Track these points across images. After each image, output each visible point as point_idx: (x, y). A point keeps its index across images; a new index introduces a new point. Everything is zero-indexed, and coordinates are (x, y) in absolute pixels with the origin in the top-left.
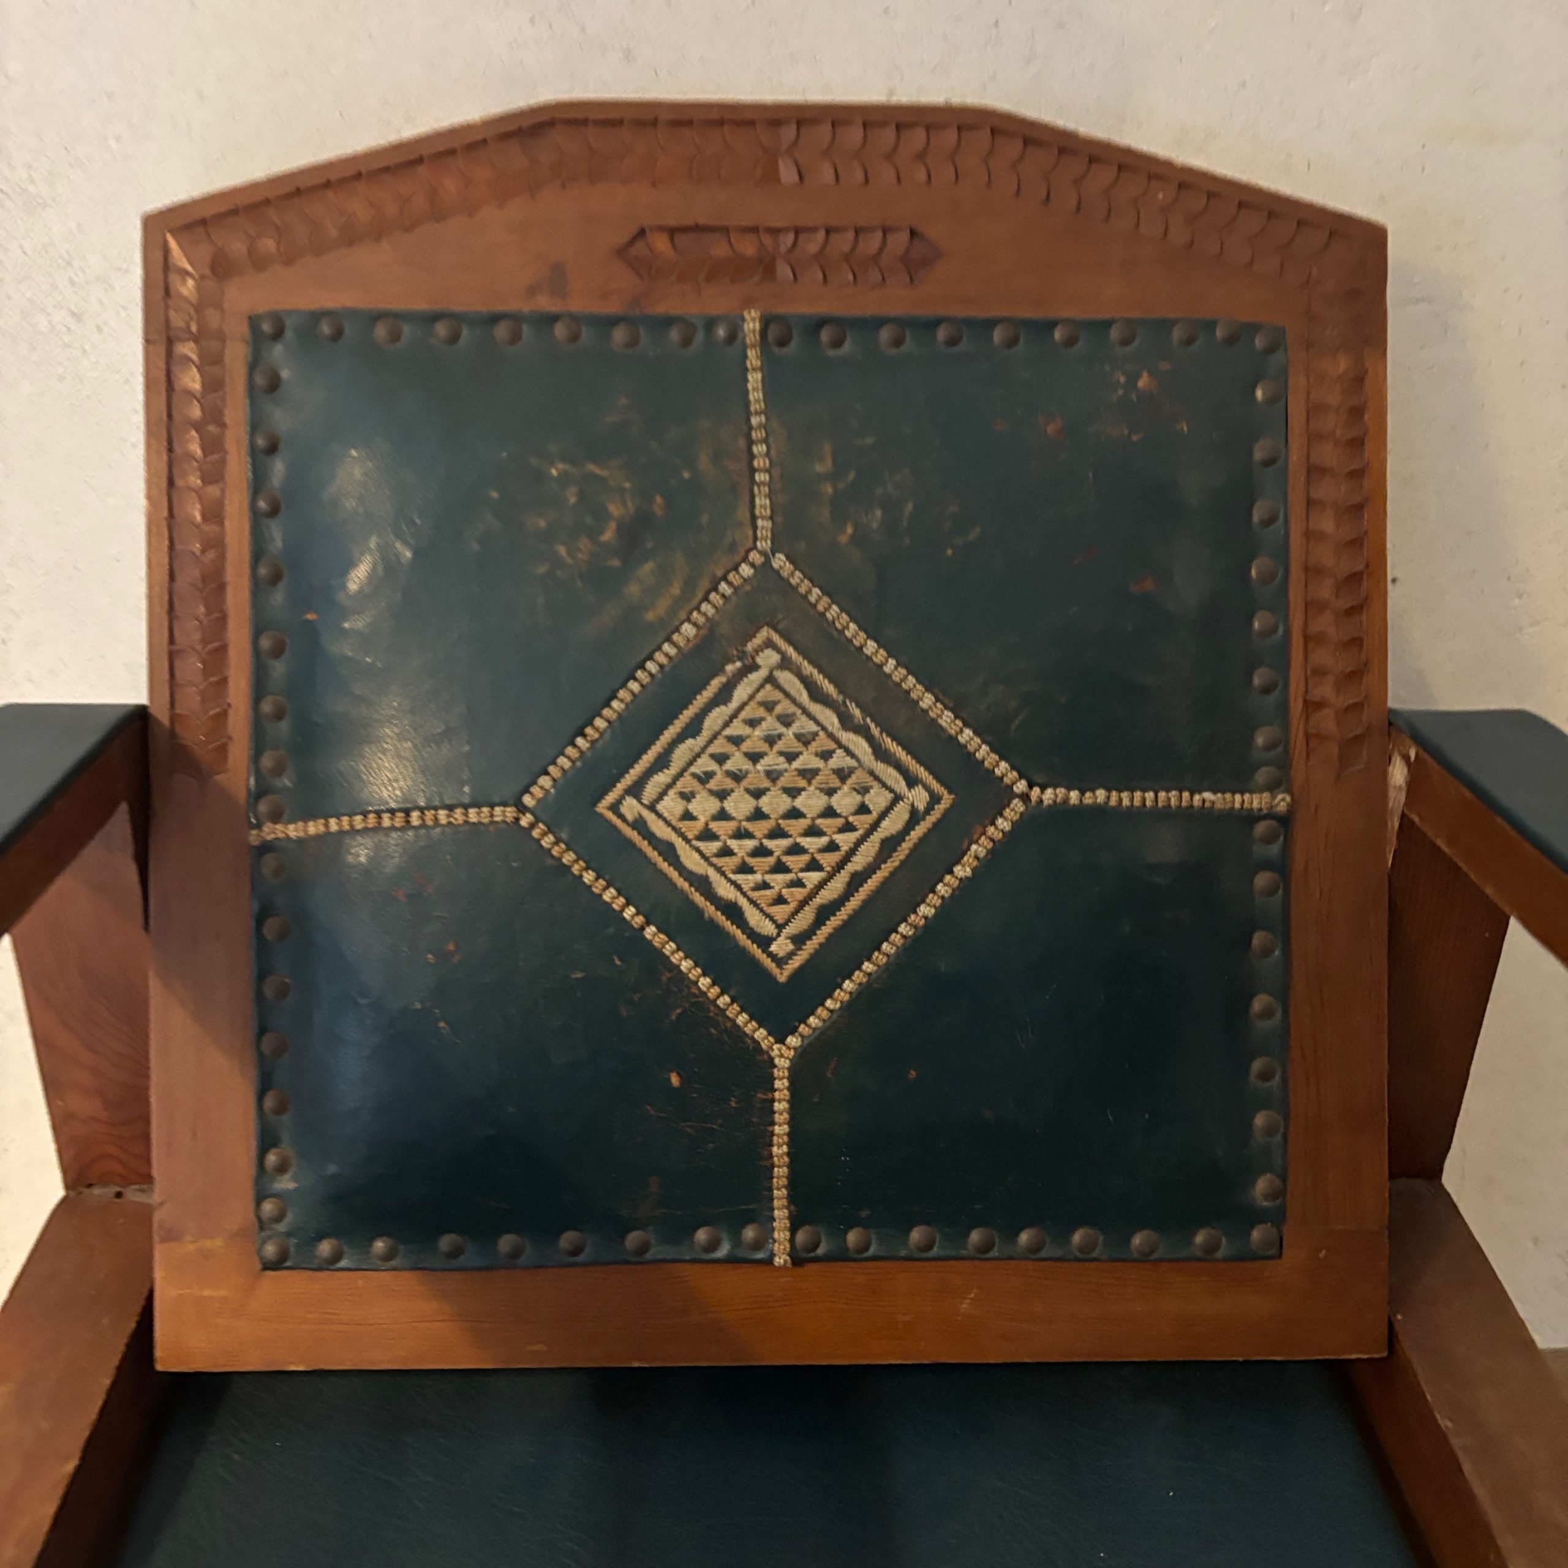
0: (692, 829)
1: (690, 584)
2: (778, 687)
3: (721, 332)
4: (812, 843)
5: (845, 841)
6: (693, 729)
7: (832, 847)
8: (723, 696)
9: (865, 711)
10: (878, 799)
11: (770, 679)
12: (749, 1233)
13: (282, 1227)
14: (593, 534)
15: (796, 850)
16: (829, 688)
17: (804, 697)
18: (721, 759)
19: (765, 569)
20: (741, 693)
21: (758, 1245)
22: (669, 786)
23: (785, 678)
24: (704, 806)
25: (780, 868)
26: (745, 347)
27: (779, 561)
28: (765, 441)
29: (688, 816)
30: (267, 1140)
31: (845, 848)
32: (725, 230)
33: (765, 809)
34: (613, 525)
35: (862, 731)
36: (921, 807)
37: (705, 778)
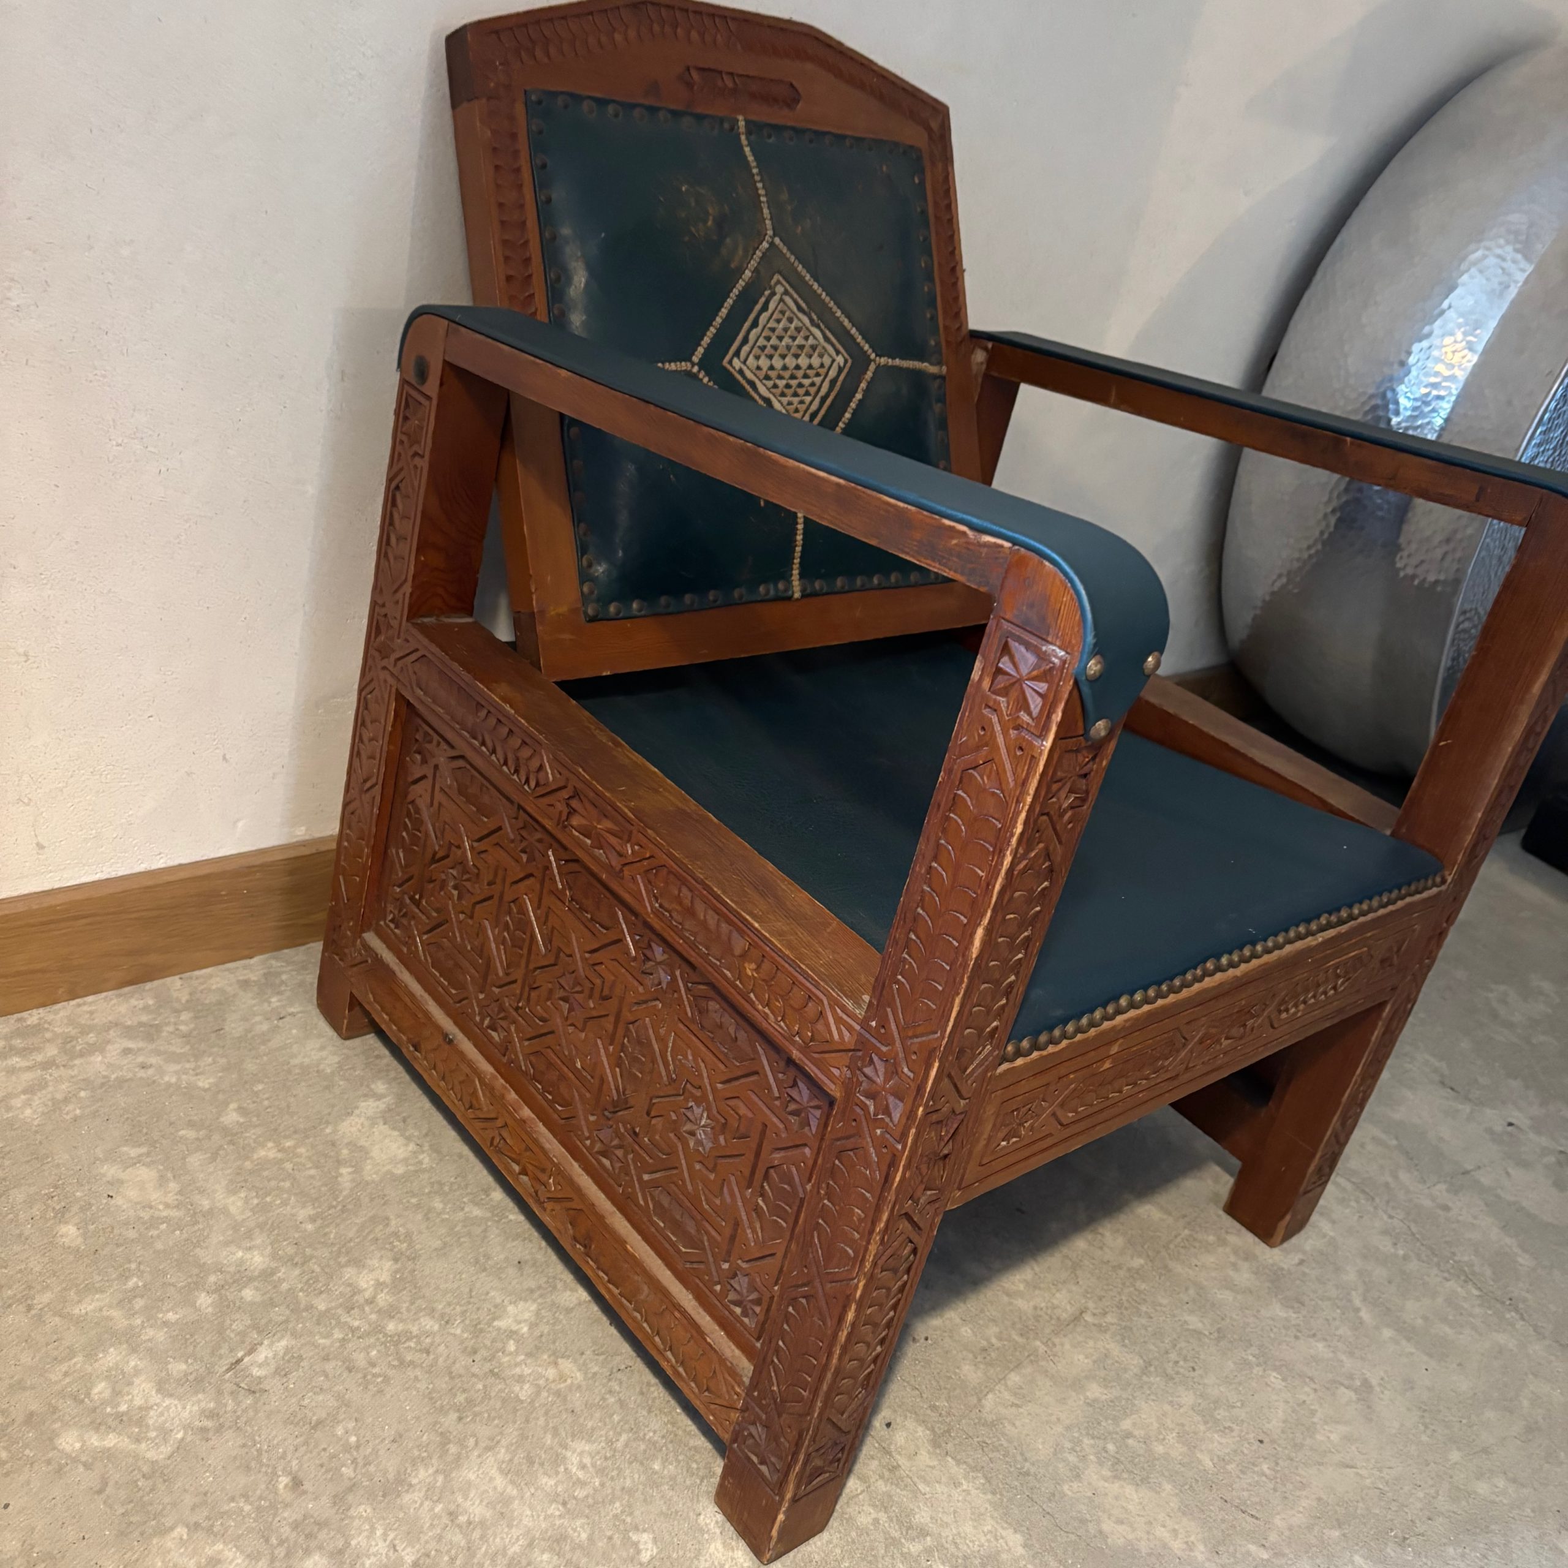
0: (762, 374)
1: (746, 251)
2: (785, 303)
3: (726, 126)
4: (806, 382)
5: (818, 380)
6: (755, 324)
7: (813, 384)
8: (765, 308)
9: (819, 318)
10: (827, 361)
11: (781, 300)
12: (781, 586)
13: (594, 596)
14: (705, 222)
15: (800, 385)
16: (804, 305)
17: (795, 309)
18: (768, 339)
19: (772, 244)
20: (772, 305)
21: (786, 590)
22: (750, 352)
23: (787, 299)
24: (764, 363)
25: (795, 395)
26: (739, 134)
27: (777, 240)
28: (761, 181)
29: (759, 368)
30: (583, 550)
31: (818, 384)
32: (720, 72)
33: (788, 365)
34: (711, 218)
35: (818, 327)
36: (842, 364)
37: (763, 348)
